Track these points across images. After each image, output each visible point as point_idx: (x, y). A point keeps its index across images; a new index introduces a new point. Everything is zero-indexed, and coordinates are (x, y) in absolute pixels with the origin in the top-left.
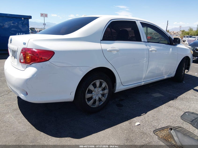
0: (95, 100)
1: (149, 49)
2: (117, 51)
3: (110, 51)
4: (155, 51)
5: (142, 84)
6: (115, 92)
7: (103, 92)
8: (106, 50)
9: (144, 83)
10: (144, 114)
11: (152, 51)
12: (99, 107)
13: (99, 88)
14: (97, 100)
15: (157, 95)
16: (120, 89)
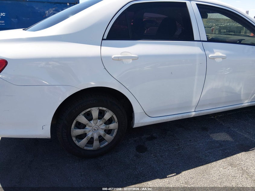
0: (92, 138)
1: (208, 55)
2: (134, 59)
3: (118, 59)
4: (223, 59)
5: (192, 115)
6: (134, 127)
7: (106, 127)
8: (109, 58)
9: (196, 114)
10: (173, 175)
11: (213, 58)
12: (99, 149)
13: (99, 121)
14: (95, 139)
15: (221, 137)
16: (142, 123)
